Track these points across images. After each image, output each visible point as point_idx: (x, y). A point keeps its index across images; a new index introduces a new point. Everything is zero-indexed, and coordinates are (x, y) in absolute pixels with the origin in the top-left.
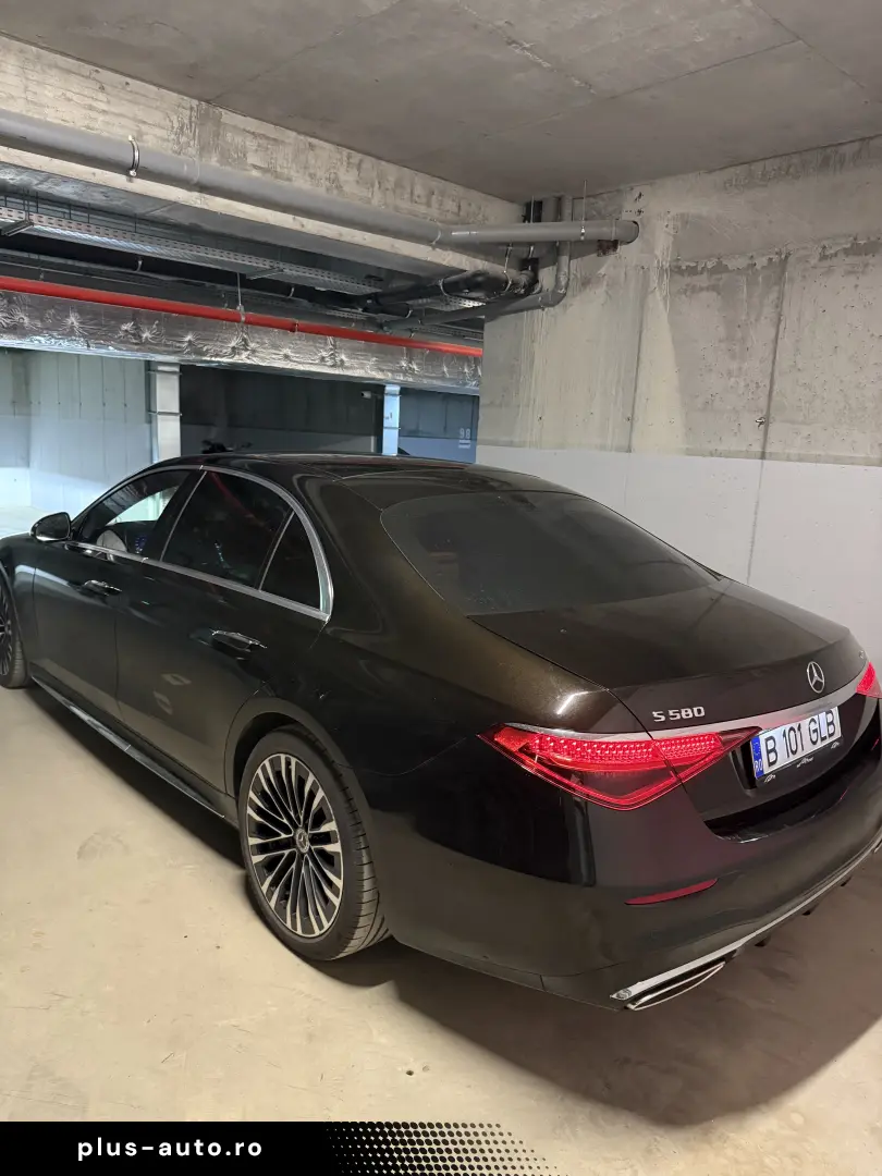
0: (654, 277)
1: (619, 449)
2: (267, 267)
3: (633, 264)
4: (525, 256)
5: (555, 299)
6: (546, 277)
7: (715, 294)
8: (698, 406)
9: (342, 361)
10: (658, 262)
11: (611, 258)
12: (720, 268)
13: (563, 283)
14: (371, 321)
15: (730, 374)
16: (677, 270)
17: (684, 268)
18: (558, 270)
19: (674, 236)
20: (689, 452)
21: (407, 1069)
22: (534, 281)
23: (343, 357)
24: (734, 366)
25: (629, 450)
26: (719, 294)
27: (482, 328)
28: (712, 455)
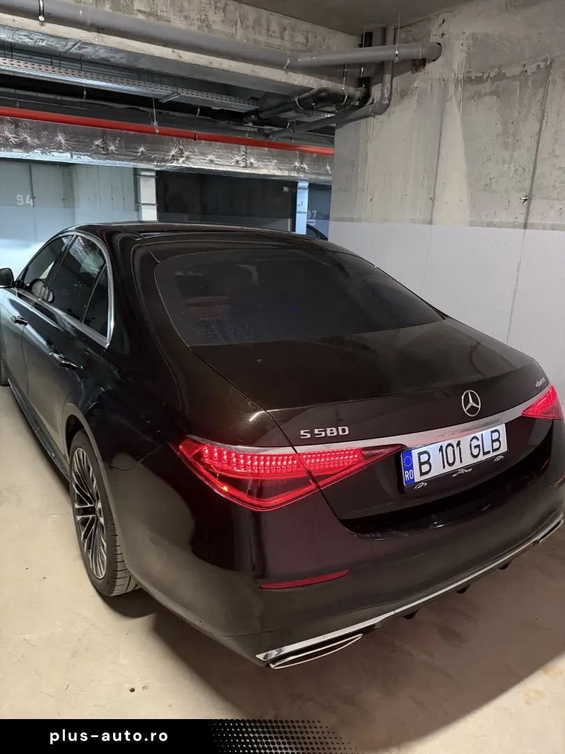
0: (451, 86)
1: (424, 222)
2: (171, 92)
3: (437, 78)
4: (357, 76)
5: (382, 109)
6: (376, 92)
7: (495, 97)
8: (480, 187)
9: (251, 163)
10: (455, 75)
11: (421, 75)
12: (500, 76)
13: (386, 96)
14: (261, 132)
15: (504, 162)
16: (469, 80)
17: (473, 78)
18: (383, 86)
19: (467, 53)
20: (472, 224)
21: (132, 687)
22: (367, 96)
23: (252, 160)
24: (507, 154)
25: (431, 222)
26: (498, 97)
27: (334, 134)
28: (488, 226)
